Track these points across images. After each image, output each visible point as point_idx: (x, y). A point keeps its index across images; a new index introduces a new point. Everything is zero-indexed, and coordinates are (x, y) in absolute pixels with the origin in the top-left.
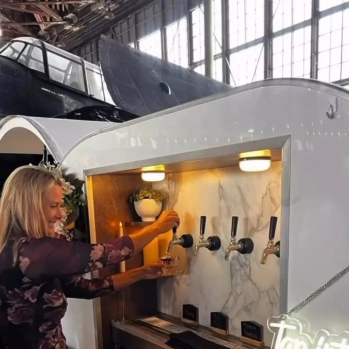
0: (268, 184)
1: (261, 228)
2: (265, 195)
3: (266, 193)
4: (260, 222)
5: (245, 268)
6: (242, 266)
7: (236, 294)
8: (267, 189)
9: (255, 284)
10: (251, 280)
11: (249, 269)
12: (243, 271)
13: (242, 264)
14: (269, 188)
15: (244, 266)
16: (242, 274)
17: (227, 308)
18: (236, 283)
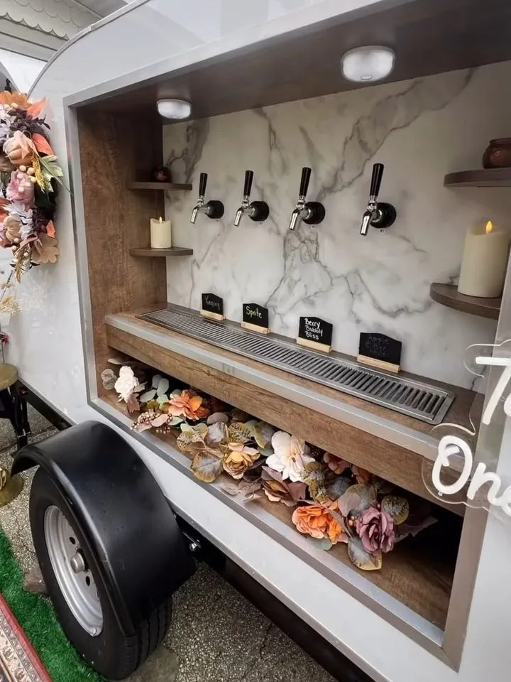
0: (356, 121)
1: (339, 186)
2: (351, 138)
3: (352, 136)
4: (339, 178)
5: (309, 244)
6: (304, 242)
7: (291, 280)
8: (354, 128)
9: (325, 267)
10: (319, 262)
11: (315, 245)
12: (305, 248)
13: (303, 239)
14: (358, 129)
15: (306, 241)
16: (303, 253)
17: (276, 300)
18: (292, 265)
